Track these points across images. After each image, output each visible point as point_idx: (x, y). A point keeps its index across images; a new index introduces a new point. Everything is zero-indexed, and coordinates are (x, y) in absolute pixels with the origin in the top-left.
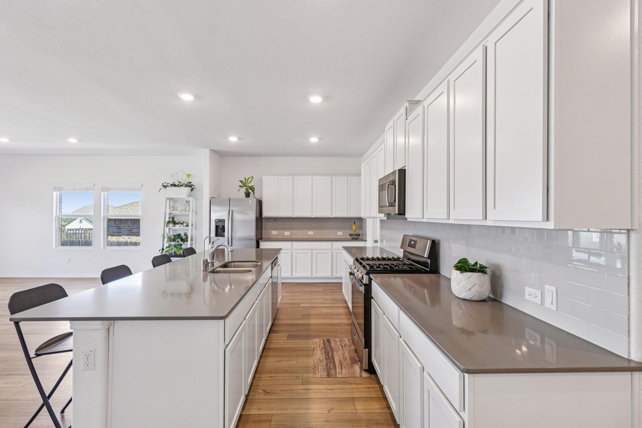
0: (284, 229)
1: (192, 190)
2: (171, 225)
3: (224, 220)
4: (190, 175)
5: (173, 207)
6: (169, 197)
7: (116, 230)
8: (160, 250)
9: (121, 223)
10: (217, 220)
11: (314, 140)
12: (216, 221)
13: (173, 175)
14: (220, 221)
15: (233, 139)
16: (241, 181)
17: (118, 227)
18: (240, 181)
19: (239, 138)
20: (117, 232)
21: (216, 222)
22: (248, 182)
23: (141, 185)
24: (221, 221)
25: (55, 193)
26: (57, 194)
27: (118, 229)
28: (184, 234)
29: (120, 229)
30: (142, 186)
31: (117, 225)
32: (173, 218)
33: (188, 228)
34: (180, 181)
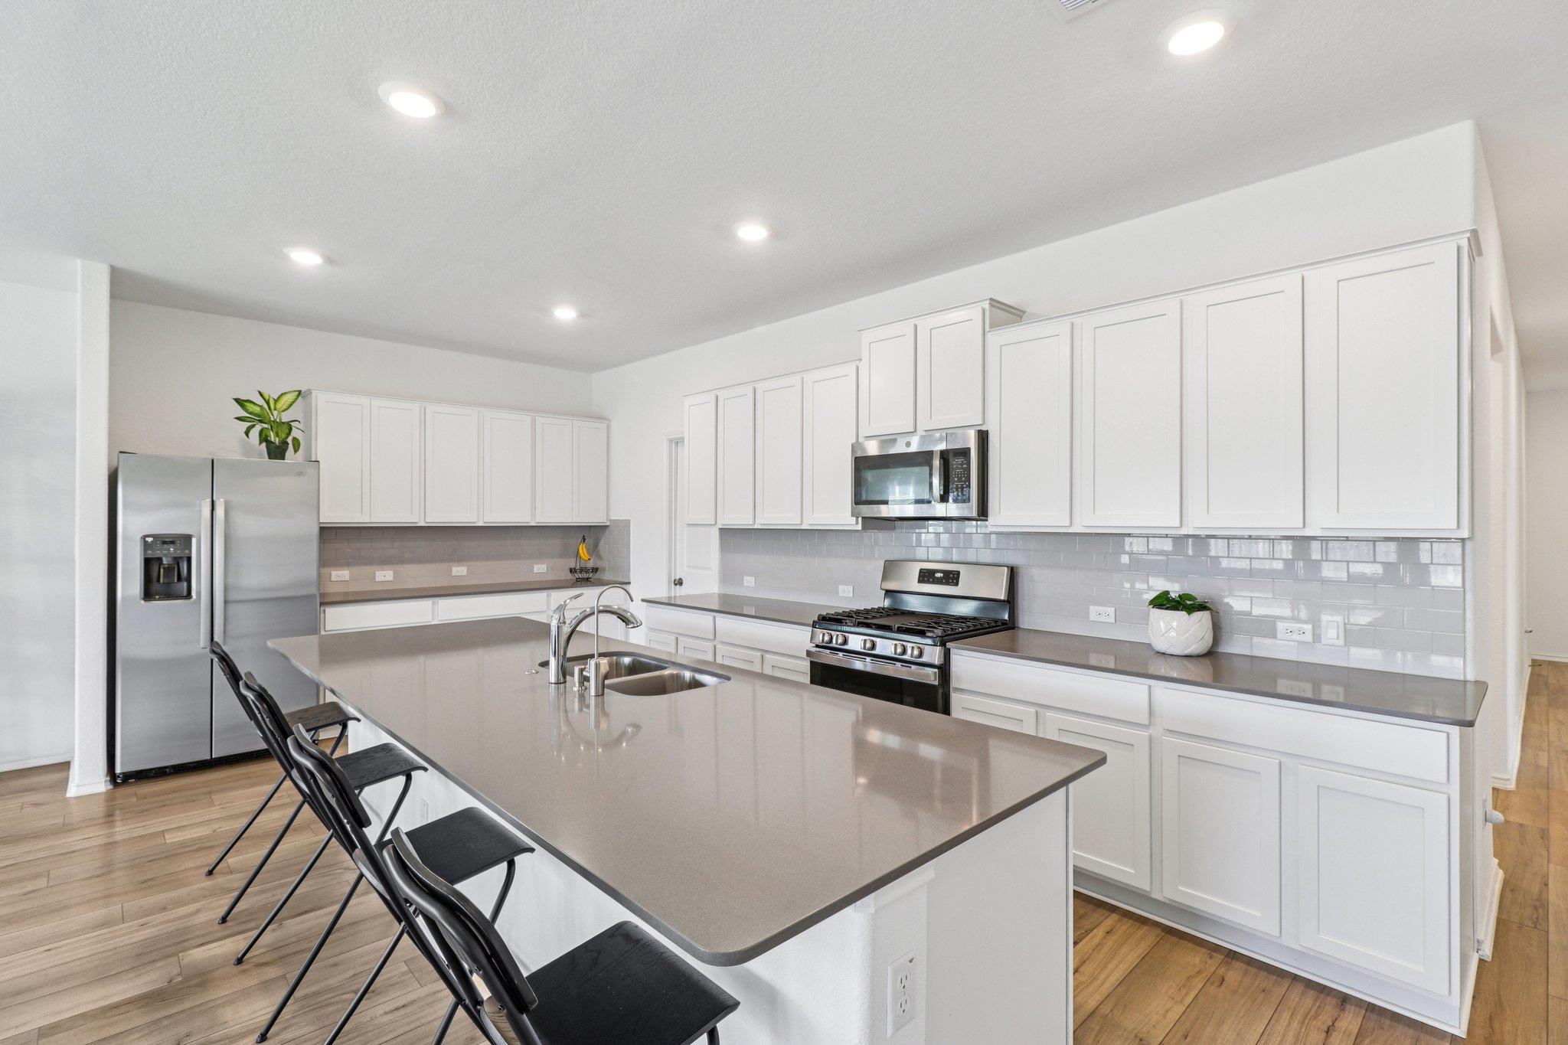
0: (370, 562)
3: (187, 539)
10: (150, 540)
11: (565, 314)
12: (145, 542)
14: (164, 543)
15: (306, 258)
16: (239, 402)
18: (237, 400)
19: (329, 260)
21: (146, 546)
22: (279, 405)
24: (172, 542)
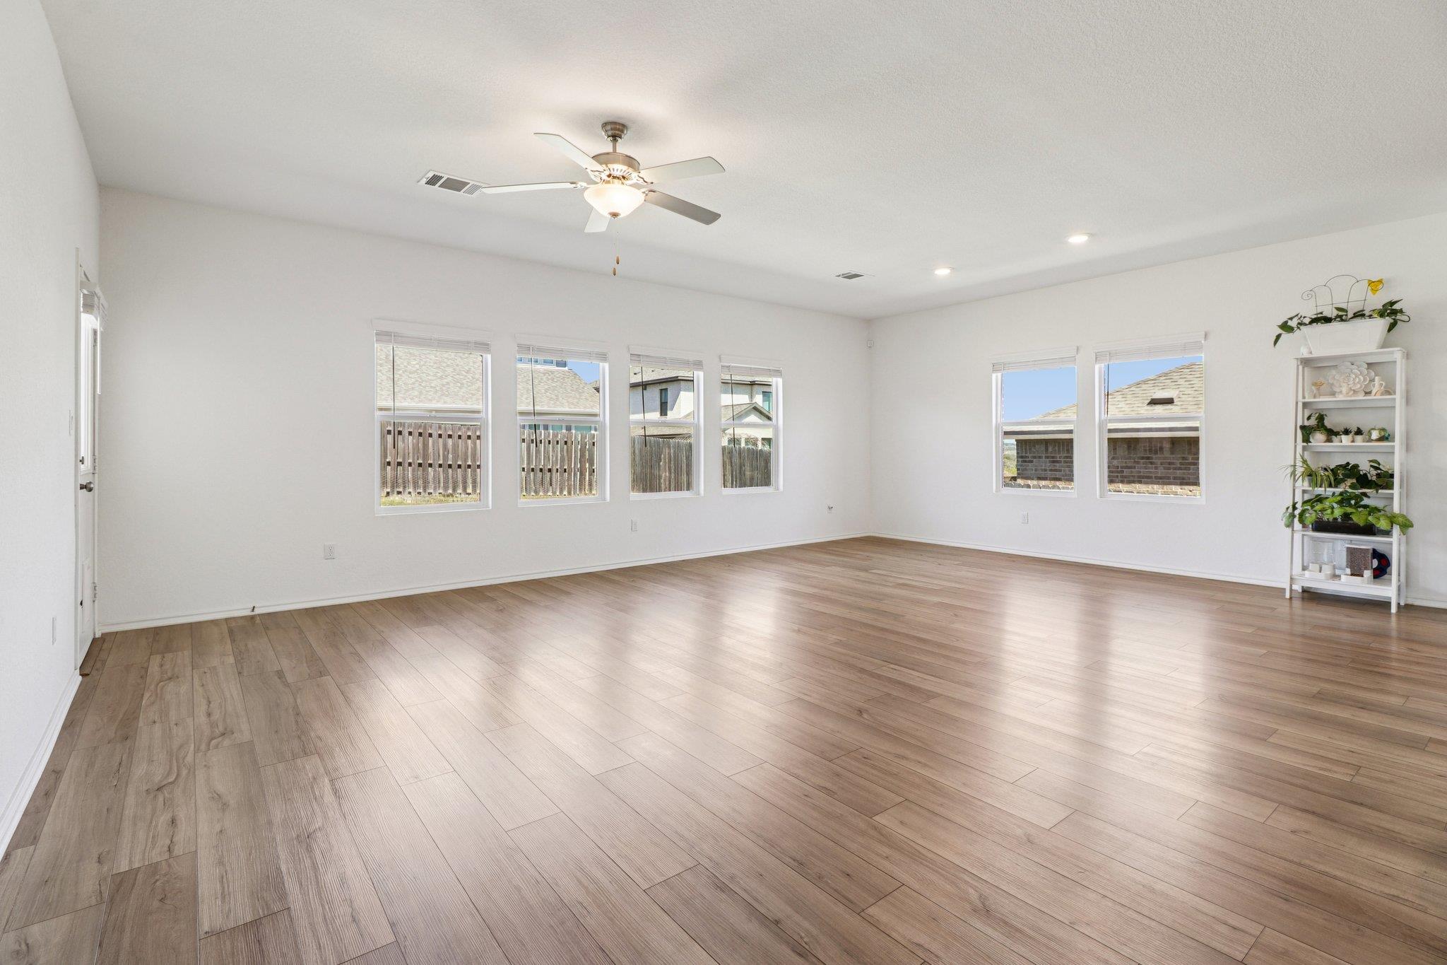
1: (1392, 326)
2: (1318, 439)
4: (1380, 281)
5: (1317, 385)
6: (1306, 355)
7: (1048, 466)
8: (1287, 508)
9: (1059, 449)
13: (1312, 293)
17: (1053, 457)
20: (1051, 470)
23: (1204, 333)
25: (994, 376)
26: (997, 376)
27: (1054, 462)
28: (1368, 464)
29: (1057, 462)
30: (1206, 335)
31: (1052, 452)
32: (1321, 418)
33: (1393, 447)
34: (1343, 306)
